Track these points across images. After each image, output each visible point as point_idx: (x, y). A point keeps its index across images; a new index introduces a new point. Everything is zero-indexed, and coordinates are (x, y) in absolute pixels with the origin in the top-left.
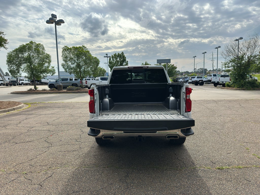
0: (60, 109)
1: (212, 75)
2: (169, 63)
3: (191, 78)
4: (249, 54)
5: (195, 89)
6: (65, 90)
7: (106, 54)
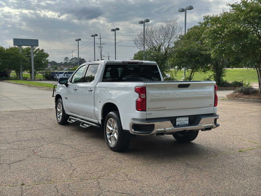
2: (35, 47)
4: (166, 45)
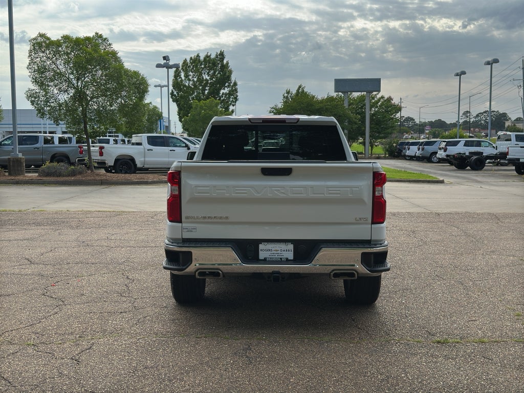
0: (42, 227)
1: (513, 138)
2: (374, 93)
3: (446, 145)
5: (452, 180)
6: (34, 175)
7: (165, 58)
